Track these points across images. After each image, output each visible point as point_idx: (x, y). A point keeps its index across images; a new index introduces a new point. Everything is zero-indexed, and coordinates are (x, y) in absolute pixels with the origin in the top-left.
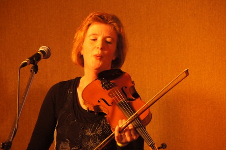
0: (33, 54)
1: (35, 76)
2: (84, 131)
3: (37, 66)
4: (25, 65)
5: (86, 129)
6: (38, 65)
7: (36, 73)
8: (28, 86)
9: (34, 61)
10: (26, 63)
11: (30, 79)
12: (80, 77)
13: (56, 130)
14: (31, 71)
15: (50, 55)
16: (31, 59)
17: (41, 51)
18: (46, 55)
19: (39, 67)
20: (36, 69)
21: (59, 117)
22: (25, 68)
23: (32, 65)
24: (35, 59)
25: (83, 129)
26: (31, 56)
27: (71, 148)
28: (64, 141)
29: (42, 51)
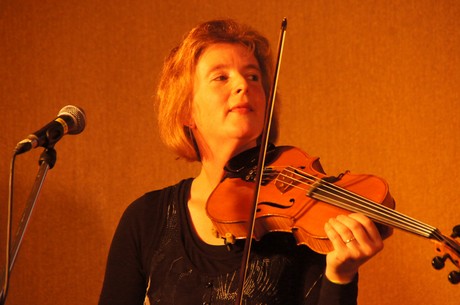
0: (45, 124)
1: (49, 173)
2: (212, 290)
3: (55, 152)
4: (25, 148)
5: (218, 287)
6: (55, 148)
7: (51, 167)
9: (47, 139)
10: (28, 143)
11: (38, 181)
12: (192, 179)
14: (40, 162)
15: (84, 126)
16: (40, 134)
17: (62, 117)
18: (75, 126)
19: (59, 155)
20: (50, 158)
22: (26, 155)
23: (41, 149)
24: (50, 136)
25: (212, 285)
26: (39, 127)
29: (66, 118)
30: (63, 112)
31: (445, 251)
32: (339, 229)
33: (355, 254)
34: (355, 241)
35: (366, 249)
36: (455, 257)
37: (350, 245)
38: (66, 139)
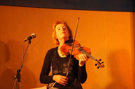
1: (30, 45)
4: (26, 40)
5: (63, 64)
8: (27, 49)
11: (28, 46)
12: (58, 47)
13: (51, 66)
15: (36, 37)
16: (28, 38)
18: (34, 37)
19: (31, 42)
20: (30, 42)
21: (52, 61)
23: (29, 41)
24: (30, 38)
26: (28, 37)
27: (58, 71)
28: (55, 70)
29: (33, 36)
30: (32, 35)
31: (97, 63)
32: (81, 56)
33: (83, 60)
34: (83, 58)
35: (85, 60)
36: (99, 64)
37: (82, 59)
38: (33, 39)
